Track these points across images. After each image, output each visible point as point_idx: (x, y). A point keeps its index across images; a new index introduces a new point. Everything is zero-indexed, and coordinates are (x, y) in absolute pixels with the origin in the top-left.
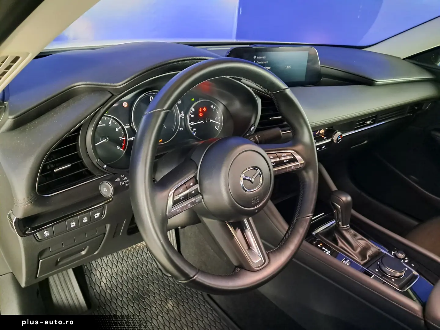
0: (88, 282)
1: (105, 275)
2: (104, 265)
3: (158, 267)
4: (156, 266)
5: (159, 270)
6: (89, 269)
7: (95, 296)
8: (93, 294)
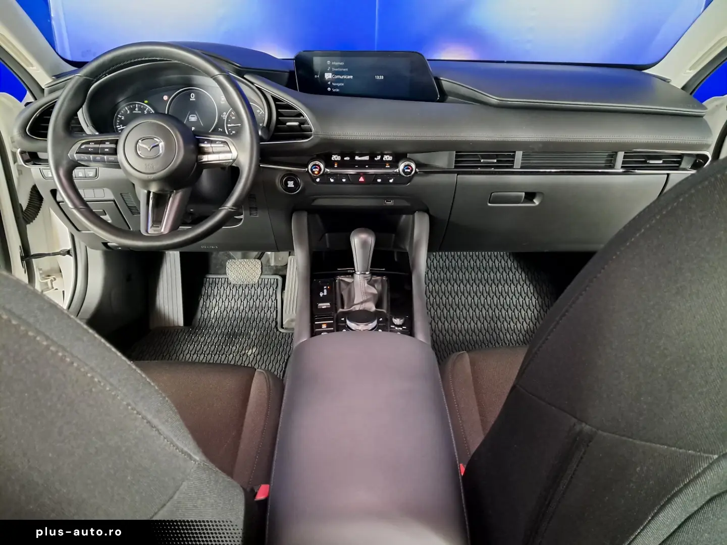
0: (201, 305)
1: (220, 305)
2: (225, 295)
3: (276, 318)
4: (275, 317)
5: (274, 322)
6: (209, 294)
7: (200, 320)
8: (199, 317)
